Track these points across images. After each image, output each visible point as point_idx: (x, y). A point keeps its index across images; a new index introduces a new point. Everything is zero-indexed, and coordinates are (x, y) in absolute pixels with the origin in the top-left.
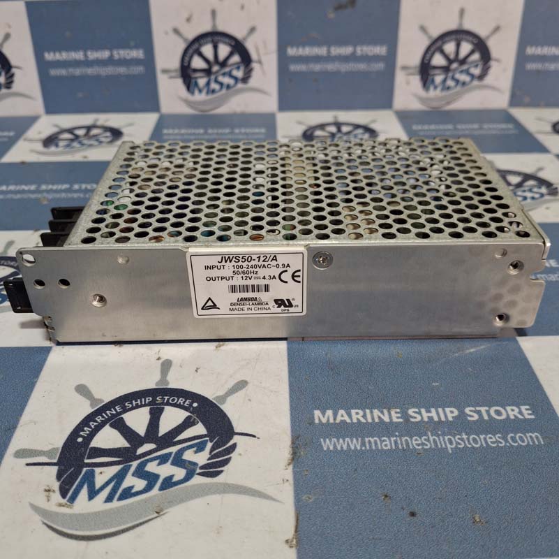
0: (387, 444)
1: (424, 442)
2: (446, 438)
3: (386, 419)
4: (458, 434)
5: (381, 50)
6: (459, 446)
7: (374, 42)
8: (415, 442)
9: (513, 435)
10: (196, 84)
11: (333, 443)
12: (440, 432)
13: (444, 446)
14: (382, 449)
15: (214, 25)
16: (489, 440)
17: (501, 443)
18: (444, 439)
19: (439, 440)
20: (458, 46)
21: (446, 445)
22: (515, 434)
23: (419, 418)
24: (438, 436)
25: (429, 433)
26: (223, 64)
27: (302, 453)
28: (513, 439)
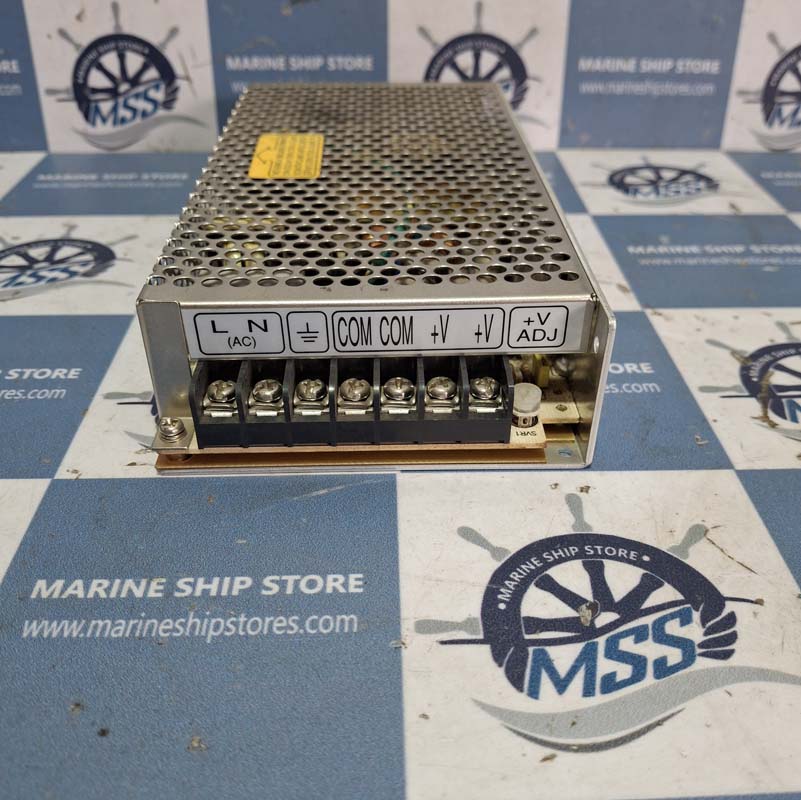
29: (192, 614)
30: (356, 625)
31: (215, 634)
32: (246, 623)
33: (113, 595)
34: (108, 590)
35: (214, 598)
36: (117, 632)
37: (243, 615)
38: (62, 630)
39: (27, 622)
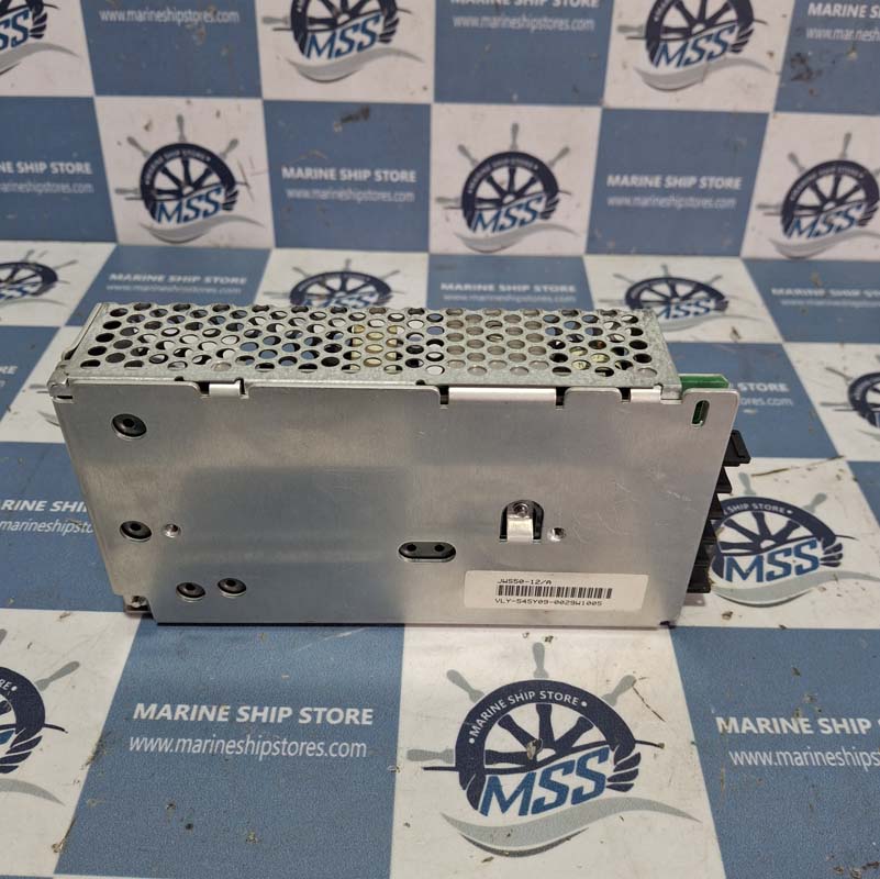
0: (199, 746)
3: (211, 718)
5: (408, 176)
6: (274, 754)
7: (398, 166)
8: (228, 747)
9: (337, 744)
10: (163, 209)
15: (182, 136)
16: (308, 748)
17: (319, 752)
20: (512, 173)
24: (256, 740)
25: (249, 737)
26: (198, 185)
28: (335, 750)
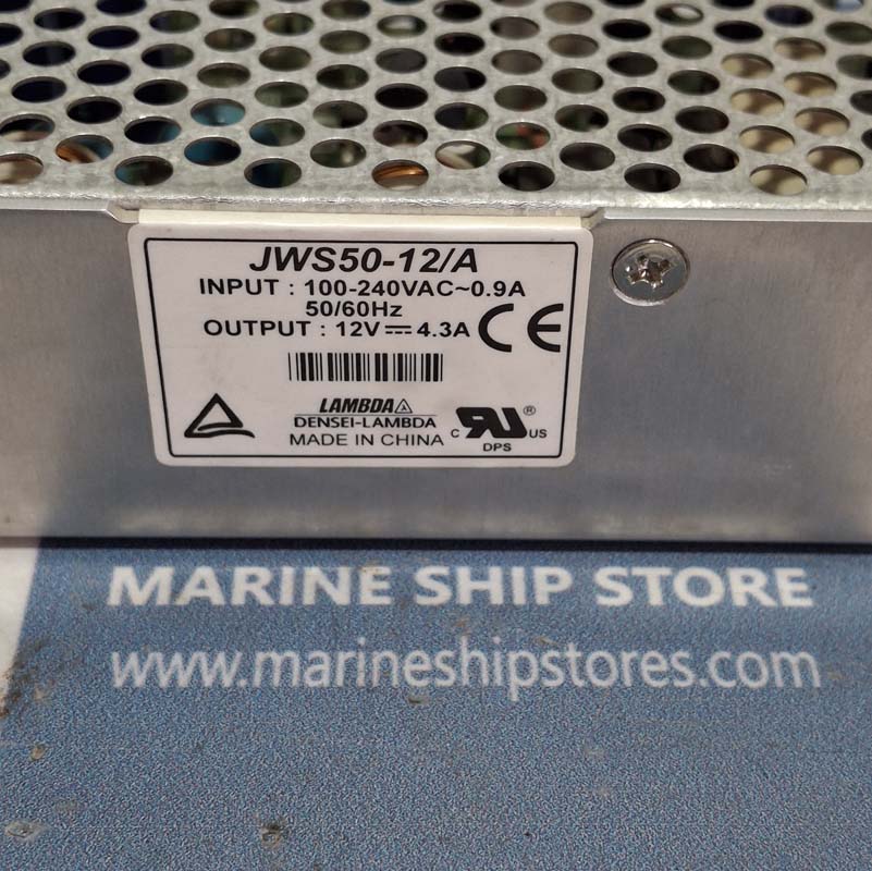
1: (440, 666)
2: (513, 657)
4: (556, 648)
11: (147, 665)
12: (497, 640)
13: (499, 681)
14: (302, 687)
18: (505, 660)
19: (490, 662)
21: (506, 677)
22: (736, 653)
23: (444, 594)
27: (39, 695)
29: (464, 641)
30: (816, 674)
31: (523, 683)
32: (582, 663)
33: (286, 598)
34: (273, 588)
35: (501, 610)
36: (317, 675)
37: (571, 645)
38: (197, 671)
39: (115, 656)
